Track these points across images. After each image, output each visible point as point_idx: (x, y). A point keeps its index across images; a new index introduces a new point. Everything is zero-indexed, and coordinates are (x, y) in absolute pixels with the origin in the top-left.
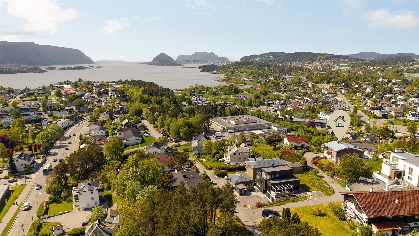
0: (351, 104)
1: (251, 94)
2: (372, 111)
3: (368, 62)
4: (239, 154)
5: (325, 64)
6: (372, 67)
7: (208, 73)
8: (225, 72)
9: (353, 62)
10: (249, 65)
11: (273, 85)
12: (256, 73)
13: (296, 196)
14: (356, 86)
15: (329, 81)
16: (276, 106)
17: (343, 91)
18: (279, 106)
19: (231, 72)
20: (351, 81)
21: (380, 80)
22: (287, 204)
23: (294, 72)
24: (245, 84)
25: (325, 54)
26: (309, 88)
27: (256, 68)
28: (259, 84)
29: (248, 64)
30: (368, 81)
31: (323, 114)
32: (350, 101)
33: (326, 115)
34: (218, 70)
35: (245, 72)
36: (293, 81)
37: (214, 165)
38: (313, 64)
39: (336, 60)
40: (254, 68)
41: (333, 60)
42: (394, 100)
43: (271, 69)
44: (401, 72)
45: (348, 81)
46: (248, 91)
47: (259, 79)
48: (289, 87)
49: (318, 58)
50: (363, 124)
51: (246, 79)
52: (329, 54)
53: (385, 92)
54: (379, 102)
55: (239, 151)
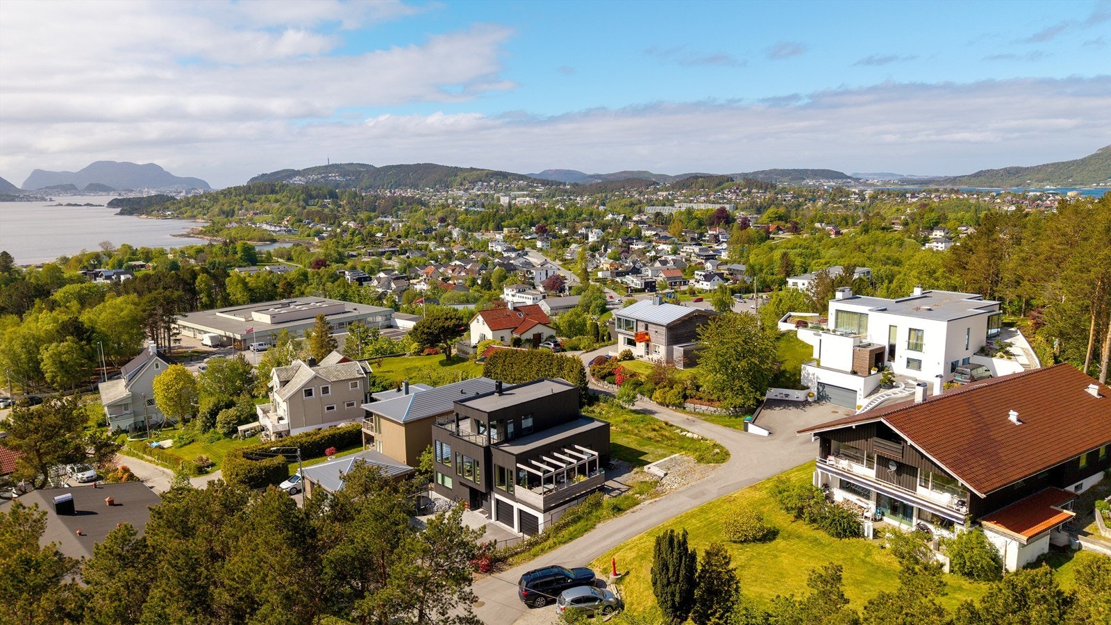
0: (566, 268)
1: (298, 262)
2: (618, 279)
3: (568, 187)
4: (325, 390)
5: (475, 191)
6: (578, 199)
7: (144, 216)
8: (204, 214)
9: (537, 187)
10: (277, 193)
11: (356, 239)
12: (300, 214)
13: (614, 489)
14: (564, 232)
15: (499, 223)
16: (383, 285)
17: (539, 244)
18: (389, 283)
19: (224, 213)
20: (549, 222)
21: (607, 218)
22: (599, 526)
23: (404, 210)
24: (274, 241)
25: (472, 168)
26: (454, 242)
27: (298, 200)
28: (317, 239)
29: (273, 192)
30: (585, 220)
31: (513, 293)
32: (561, 263)
33: (520, 295)
34: (180, 208)
35: (267, 212)
36: (409, 227)
37: (216, 454)
38: (448, 192)
39: (500, 184)
40: (293, 202)
41: (492, 183)
42: (653, 253)
43: (342, 203)
44: (639, 206)
45: (543, 222)
46: (286, 257)
47: (313, 226)
48: (402, 242)
49: (459, 179)
50: (611, 306)
51: (273, 228)
52: (482, 170)
53: (627, 240)
54: (624, 259)
55: (323, 375)
